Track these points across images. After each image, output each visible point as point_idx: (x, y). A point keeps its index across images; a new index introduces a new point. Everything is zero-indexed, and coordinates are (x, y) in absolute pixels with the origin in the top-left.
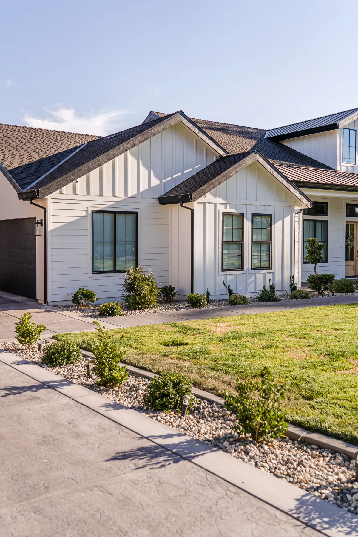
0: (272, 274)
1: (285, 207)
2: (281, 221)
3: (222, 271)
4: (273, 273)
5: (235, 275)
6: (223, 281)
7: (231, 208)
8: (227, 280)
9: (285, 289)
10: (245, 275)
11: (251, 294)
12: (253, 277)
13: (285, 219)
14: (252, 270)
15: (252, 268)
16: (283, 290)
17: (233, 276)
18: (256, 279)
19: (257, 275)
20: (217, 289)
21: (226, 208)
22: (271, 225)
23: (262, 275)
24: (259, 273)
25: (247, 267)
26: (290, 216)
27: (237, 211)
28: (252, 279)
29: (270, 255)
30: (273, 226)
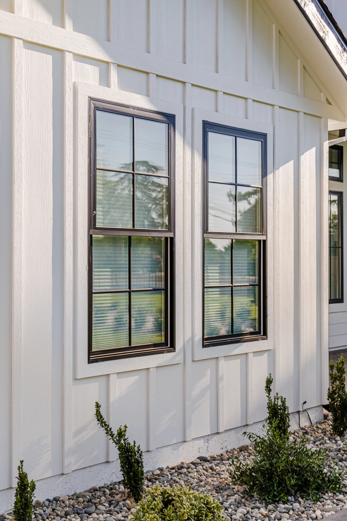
0: (266, 355)
1: (301, 114)
2: (291, 165)
3: (90, 361)
4: (271, 353)
5: (144, 373)
6: (98, 406)
7: (123, 85)
8: (112, 399)
9: (306, 406)
10: (180, 367)
11: (201, 442)
12: (209, 371)
13: (302, 157)
14: (204, 346)
15: (204, 339)
16: (298, 412)
17: (133, 379)
18: (217, 379)
19: (222, 363)
20: (70, 443)
21: (105, 81)
22: (264, 174)
23: (237, 362)
24: (227, 357)
25: (188, 335)
26: (314, 149)
27: (152, 102)
28: (206, 380)
29: (259, 285)
30: (270, 177)
